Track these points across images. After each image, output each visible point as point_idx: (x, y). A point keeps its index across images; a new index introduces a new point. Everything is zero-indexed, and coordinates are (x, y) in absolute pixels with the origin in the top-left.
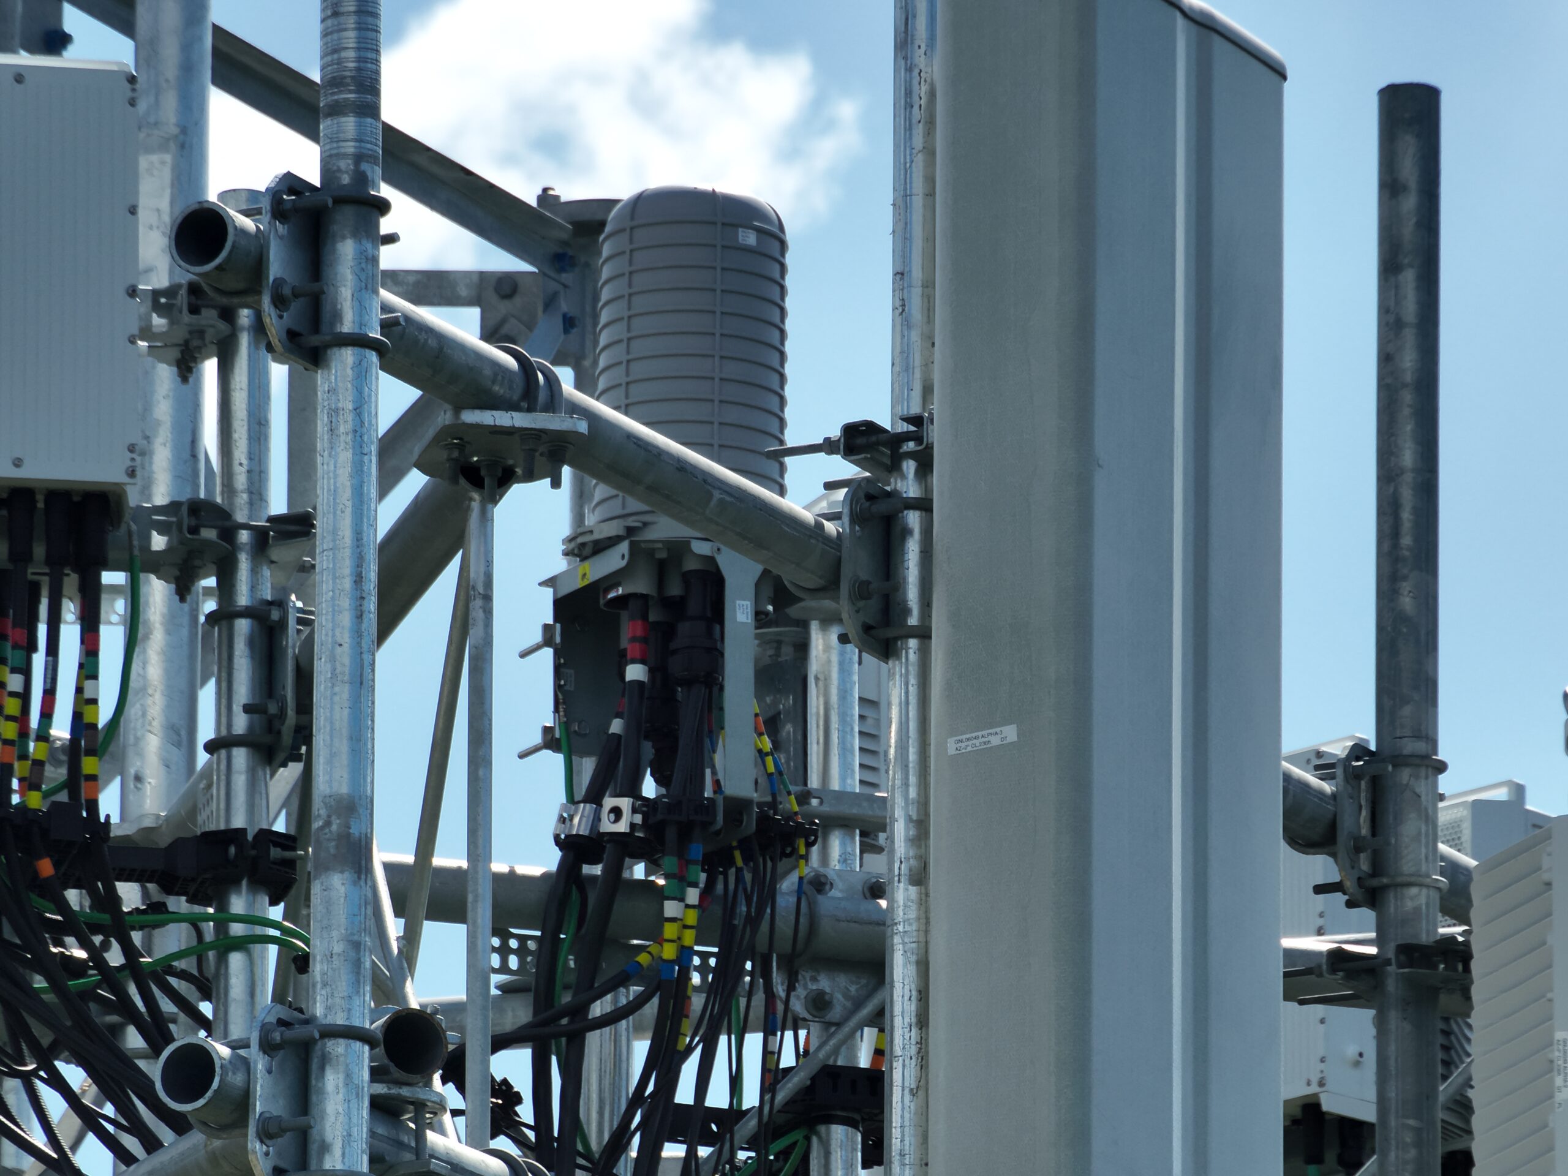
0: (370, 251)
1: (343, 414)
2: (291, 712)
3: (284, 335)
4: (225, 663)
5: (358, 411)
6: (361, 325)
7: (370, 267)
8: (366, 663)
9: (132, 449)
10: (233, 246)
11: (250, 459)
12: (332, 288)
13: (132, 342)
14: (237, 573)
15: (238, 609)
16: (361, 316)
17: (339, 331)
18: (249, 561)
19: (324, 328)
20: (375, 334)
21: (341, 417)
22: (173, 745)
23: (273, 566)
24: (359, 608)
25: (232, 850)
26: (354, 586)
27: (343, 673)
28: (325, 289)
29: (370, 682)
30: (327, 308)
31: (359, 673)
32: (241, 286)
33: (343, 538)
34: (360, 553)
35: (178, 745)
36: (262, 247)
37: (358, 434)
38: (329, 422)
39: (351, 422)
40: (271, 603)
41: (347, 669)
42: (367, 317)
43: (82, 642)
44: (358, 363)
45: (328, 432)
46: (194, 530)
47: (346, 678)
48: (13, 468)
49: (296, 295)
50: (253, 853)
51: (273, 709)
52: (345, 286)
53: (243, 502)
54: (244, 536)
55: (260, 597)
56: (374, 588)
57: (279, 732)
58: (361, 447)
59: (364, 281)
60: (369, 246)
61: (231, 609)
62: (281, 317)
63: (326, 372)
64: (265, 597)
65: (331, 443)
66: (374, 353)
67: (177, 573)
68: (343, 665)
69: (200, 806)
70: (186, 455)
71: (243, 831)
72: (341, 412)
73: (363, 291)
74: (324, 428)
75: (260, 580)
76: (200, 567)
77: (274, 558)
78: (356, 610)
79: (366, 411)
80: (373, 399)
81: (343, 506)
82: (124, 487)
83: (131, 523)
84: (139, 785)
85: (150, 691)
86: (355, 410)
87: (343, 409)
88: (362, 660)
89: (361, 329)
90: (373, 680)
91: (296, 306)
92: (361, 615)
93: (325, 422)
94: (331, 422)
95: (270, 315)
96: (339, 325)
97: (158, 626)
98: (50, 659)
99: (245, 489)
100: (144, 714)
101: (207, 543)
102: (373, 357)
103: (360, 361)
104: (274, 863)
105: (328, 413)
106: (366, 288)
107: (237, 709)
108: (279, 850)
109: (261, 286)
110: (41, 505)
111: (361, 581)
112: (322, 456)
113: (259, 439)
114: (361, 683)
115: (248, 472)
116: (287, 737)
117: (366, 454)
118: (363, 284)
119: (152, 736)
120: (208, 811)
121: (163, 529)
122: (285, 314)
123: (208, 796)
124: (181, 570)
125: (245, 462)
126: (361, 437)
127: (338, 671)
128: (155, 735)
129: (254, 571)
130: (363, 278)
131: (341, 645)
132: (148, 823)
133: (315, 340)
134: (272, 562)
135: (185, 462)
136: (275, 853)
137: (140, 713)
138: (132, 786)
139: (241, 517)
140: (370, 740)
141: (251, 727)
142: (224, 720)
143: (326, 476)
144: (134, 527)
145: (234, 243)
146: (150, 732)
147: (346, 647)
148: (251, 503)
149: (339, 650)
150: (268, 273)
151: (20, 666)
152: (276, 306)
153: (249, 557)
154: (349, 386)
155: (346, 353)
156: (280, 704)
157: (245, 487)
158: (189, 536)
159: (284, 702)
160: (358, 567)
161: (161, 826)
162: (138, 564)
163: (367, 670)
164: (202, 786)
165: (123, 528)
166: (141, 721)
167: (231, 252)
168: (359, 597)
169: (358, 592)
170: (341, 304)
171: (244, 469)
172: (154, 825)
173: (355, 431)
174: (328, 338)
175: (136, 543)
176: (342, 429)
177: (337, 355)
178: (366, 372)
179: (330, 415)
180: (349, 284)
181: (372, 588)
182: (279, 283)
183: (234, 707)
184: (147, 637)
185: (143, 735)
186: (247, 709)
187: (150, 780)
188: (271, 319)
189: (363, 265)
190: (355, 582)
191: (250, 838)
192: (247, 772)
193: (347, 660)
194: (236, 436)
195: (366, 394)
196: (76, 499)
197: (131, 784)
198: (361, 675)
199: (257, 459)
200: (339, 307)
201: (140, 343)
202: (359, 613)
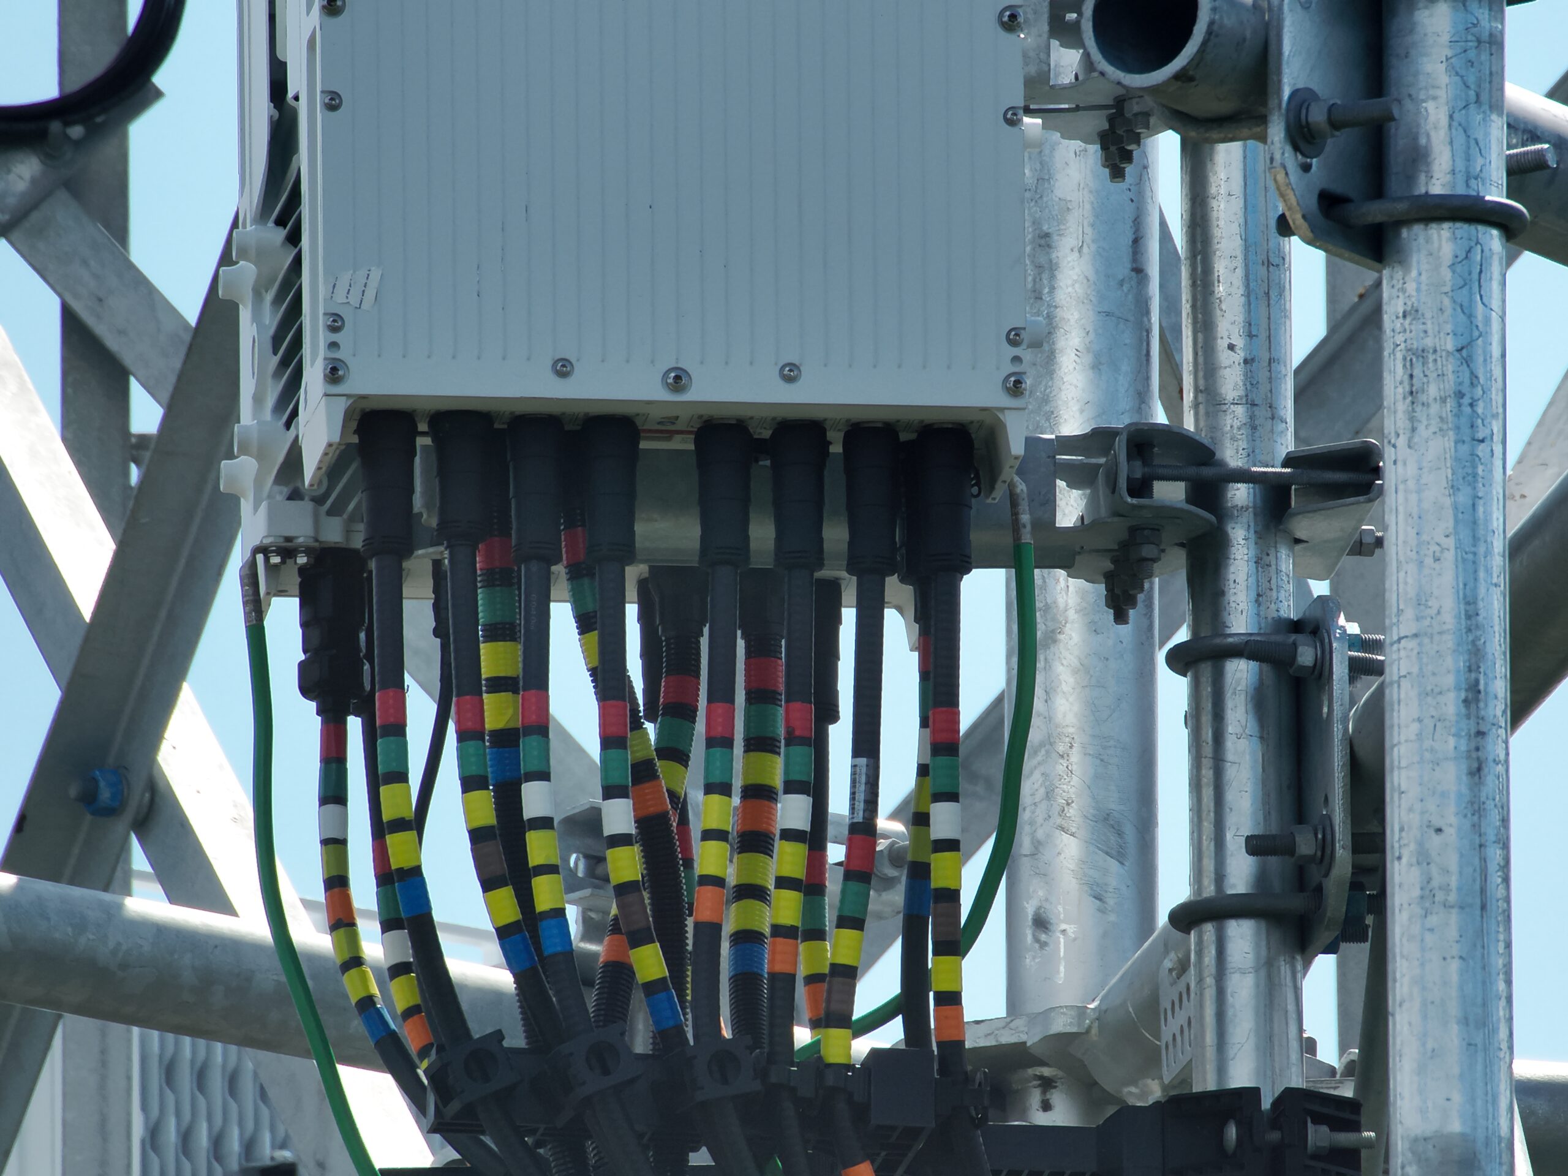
0: (1485, 23)
1: (1435, 361)
2: (1342, 853)
3: (1312, 202)
4: (1208, 750)
5: (1464, 352)
6: (1468, 177)
7: (1484, 57)
8: (1493, 867)
9: (1014, 338)
10: (1210, 33)
11: (1250, 336)
12: (1408, 105)
13: (1012, 121)
14: (1227, 566)
15: (1230, 640)
16: (1468, 158)
17: (1423, 191)
18: (1252, 546)
19: (1394, 186)
20: (1496, 195)
21: (1431, 365)
22: (1107, 853)
23: (1298, 547)
24: (1474, 755)
25: (1232, 1132)
26: (1463, 711)
27: (1446, 888)
28: (1396, 112)
29: (1500, 903)
30: (1398, 145)
31: (1477, 887)
32: (1225, 107)
33: (1439, 613)
34: (1473, 642)
35: (1120, 856)
36: (1267, 26)
37: (1466, 401)
38: (1406, 378)
39: (1451, 377)
40: (1296, 626)
41: (1454, 881)
42: (1480, 161)
43: (924, 723)
44: (1462, 255)
45: (1404, 398)
46: (1141, 488)
47: (1452, 898)
48: (781, 383)
49: (1335, 125)
50: (1274, 1136)
51: (1306, 845)
52: (1435, 98)
53: (1237, 423)
54: (1240, 494)
55: (1275, 615)
56: (1504, 712)
57: (1319, 889)
58: (1472, 426)
59: (1472, 87)
60: (1482, 14)
61: (1218, 641)
62: (1306, 168)
63: (1399, 274)
64: (1284, 613)
65: (1412, 419)
66: (1495, 232)
67: (1109, 565)
68: (1446, 871)
69: (1165, 1004)
70: (1123, 269)
71: (1253, 1093)
72: (1431, 358)
73: (1472, 107)
74: (1396, 387)
75: (1273, 581)
76: (1154, 560)
77: (1300, 534)
78: (1469, 757)
79: (1480, 351)
80: (1495, 326)
81: (1437, 548)
82: (1001, 416)
83: (1017, 479)
84: (1043, 937)
85: (1061, 748)
86: (1459, 350)
87: (1435, 351)
88: (1484, 860)
89: (1468, 186)
90: (1508, 900)
91: (1335, 144)
92: (1479, 769)
93: (1398, 378)
94: (1411, 376)
95: (1284, 167)
96: (1422, 178)
97: (1072, 614)
98: (863, 761)
99: (1241, 397)
100: (1049, 795)
101: (1168, 513)
102: (1494, 239)
103: (1469, 251)
104: (1315, 1157)
105: (1405, 359)
106: (1478, 101)
107: (1235, 844)
108: (1324, 1129)
109: (1264, 103)
110: (836, 448)
111: (1477, 700)
112: (1394, 446)
113: (1267, 294)
114: (1483, 907)
115: (1246, 361)
116: (1336, 901)
117: (1482, 441)
118: (1472, 93)
119: (1065, 836)
120: (1181, 1018)
121: (1078, 477)
122: (1314, 160)
123: (1181, 986)
124: (1114, 561)
125: (1239, 342)
126: (1471, 405)
127: (1435, 883)
128: (1072, 835)
129: (1262, 562)
130: (1471, 80)
131: (1439, 830)
132: (1061, 1024)
133: (1375, 212)
134: (1298, 541)
135: (1121, 283)
136: (1318, 1136)
137: (1042, 791)
138: (1029, 938)
139: (1233, 456)
140: (1503, 1021)
141: (1261, 878)
142: (1209, 865)
143: (1401, 487)
144: (1021, 487)
145: (1211, 23)
146: (1062, 829)
147: (1451, 833)
148: (1252, 426)
149: (1436, 840)
150: (1280, 81)
151: (804, 778)
152: (1296, 148)
153: (1252, 535)
154: (1447, 302)
155: (1439, 236)
156: (1320, 836)
157: (1241, 392)
158: (1129, 500)
159: (1328, 832)
160: (1470, 670)
161: (1088, 1031)
162: (1031, 556)
163: (1496, 879)
164: (1168, 964)
165: (1000, 492)
166: (1043, 806)
167: (1205, 43)
168: (1473, 731)
169: (1472, 722)
170: (1428, 136)
171: (1239, 356)
172: (1074, 1030)
173: (1460, 395)
174: (1402, 206)
175: (1025, 518)
176: (1433, 391)
177: (1421, 240)
178: (1481, 272)
179: (1408, 364)
180: (1442, 93)
181: (1499, 713)
182: (1302, 98)
183: (1229, 836)
184: (1052, 638)
185: (1048, 836)
186: (1255, 846)
187: (1063, 926)
188: (1287, 174)
189: (1472, 54)
190: (1466, 701)
191: (1266, 1104)
192: (1257, 970)
193: (1453, 861)
194: (1221, 290)
195: (1480, 317)
196: (904, 437)
197: (1028, 934)
198: (1483, 891)
199: (1263, 335)
200: (1423, 141)
201: (1027, 120)
202: (1476, 765)
